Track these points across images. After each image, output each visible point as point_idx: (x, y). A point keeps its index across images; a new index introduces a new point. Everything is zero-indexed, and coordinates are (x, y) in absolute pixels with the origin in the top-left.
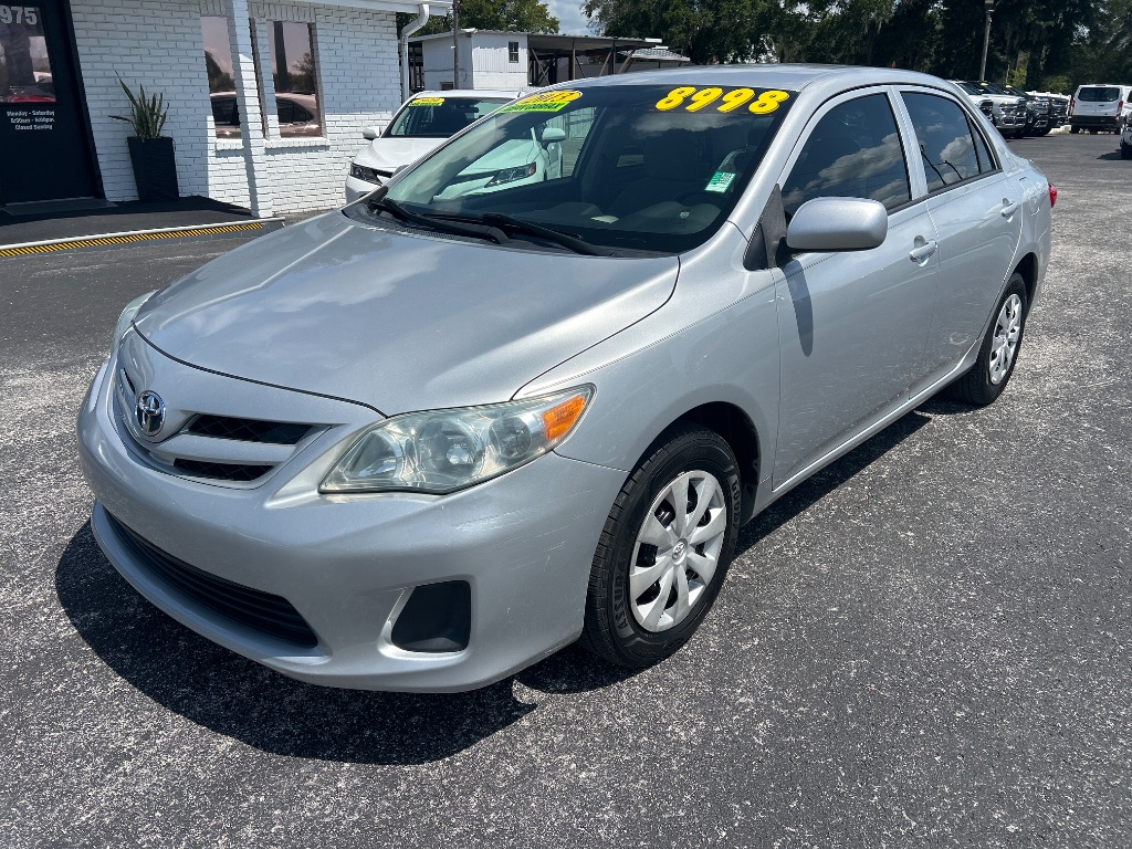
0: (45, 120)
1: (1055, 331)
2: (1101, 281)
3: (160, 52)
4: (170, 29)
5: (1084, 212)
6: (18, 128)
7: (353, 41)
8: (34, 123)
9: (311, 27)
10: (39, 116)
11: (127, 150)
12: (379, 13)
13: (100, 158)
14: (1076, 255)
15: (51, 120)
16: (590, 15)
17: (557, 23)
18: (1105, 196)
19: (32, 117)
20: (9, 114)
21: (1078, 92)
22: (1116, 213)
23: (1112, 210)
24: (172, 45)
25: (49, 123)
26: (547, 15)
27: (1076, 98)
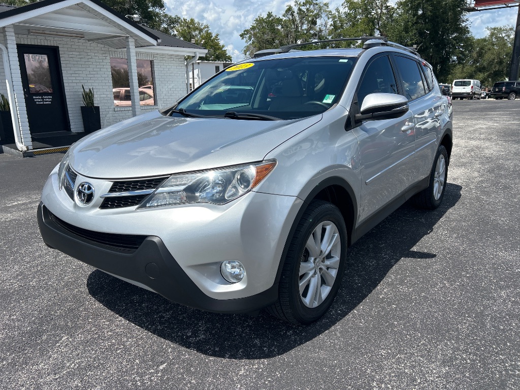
0: (48, 100)
1: (459, 166)
2: (473, 150)
3: (94, 73)
4: (98, 64)
5: (462, 128)
6: (37, 103)
7: (168, 67)
8: (43, 101)
9: (152, 62)
10: (46, 99)
11: (80, 112)
12: (178, 56)
13: (70, 115)
14: (462, 142)
15: (51, 100)
16: (246, 54)
17: (231, 57)
18: (469, 122)
19: (43, 99)
20: (34, 97)
21: (454, 83)
22: (475, 128)
23: (473, 127)
24: (99, 70)
25: (50, 101)
26: (227, 54)
27: (453, 85)
